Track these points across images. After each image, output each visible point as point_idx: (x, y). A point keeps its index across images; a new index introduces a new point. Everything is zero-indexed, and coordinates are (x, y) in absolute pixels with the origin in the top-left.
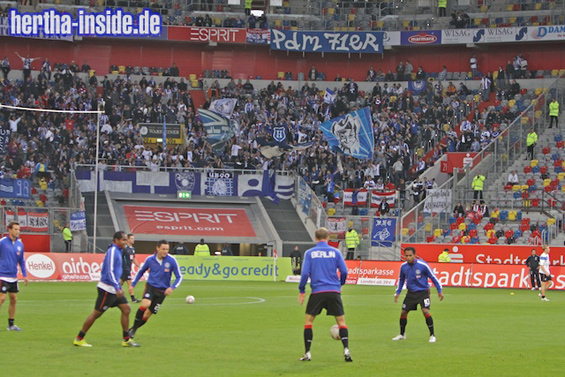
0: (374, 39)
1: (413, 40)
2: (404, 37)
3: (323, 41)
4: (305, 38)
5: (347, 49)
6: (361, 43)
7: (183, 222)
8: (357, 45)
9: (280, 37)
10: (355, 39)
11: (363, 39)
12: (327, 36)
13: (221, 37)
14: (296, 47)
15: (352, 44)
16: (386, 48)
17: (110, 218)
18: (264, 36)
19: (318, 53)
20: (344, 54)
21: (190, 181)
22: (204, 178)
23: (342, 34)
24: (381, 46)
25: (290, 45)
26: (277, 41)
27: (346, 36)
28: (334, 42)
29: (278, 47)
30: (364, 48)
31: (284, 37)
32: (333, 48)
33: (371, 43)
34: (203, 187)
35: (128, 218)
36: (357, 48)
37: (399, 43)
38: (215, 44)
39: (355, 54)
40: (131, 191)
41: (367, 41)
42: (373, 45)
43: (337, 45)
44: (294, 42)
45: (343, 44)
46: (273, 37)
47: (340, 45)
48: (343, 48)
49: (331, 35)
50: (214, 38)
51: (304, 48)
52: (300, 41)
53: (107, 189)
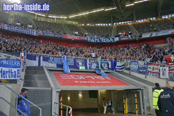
0: (112, 39)
1: (122, 39)
2: (119, 39)
3: (100, 40)
4: (95, 39)
11: (109, 39)
12: (101, 39)
13: (75, 38)
14: (93, 41)
15: (107, 40)
17: (46, 77)
18: (86, 38)
19: (99, 43)
20: (105, 43)
21: (83, 63)
22: (88, 62)
23: (104, 38)
24: (114, 41)
25: (92, 41)
26: (89, 40)
27: (105, 39)
28: (102, 40)
29: (89, 41)
30: (110, 41)
31: (90, 39)
32: (102, 41)
34: (88, 66)
35: (57, 78)
36: (108, 42)
37: (118, 40)
38: (73, 40)
39: (108, 43)
42: (112, 41)
43: (103, 41)
44: (93, 40)
46: (87, 39)
48: (105, 41)
50: (73, 38)
51: (95, 41)
52: (94, 40)
53: (44, 65)
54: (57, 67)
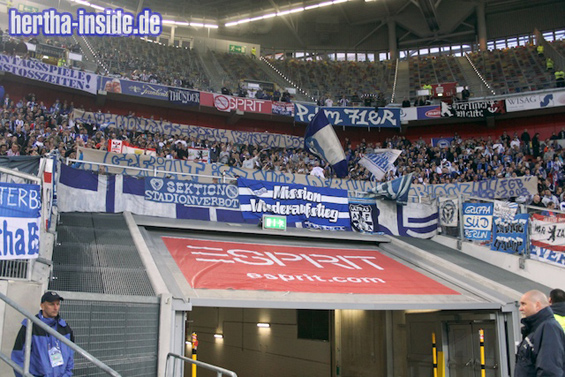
0: (392, 115)
1: (430, 114)
2: (420, 112)
3: (344, 116)
4: (327, 113)
5: (367, 123)
6: (379, 119)
7: (292, 267)
8: (375, 120)
9: (303, 111)
10: (373, 115)
11: (381, 115)
12: (346, 111)
13: (248, 107)
15: (371, 119)
16: (403, 123)
17: (136, 254)
18: (289, 109)
19: (339, 126)
20: (364, 128)
23: (361, 110)
24: (398, 121)
26: (300, 114)
27: (365, 112)
28: (354, 117)
29: (302, 120)
30: (383, 122)
31: (307, 111)
32: (353, 122)
33: (389, 118)
35: (177, 258)
36: (375, 123)
37: (416, 118)
38: (242, 113)
39: (374, 128)
40: (174, 216)
41: (385, 117)
42: (391, 120)
43: (357, 120)
45: (363, 119)
46: (296, 110)
47: (359, 120)
48: (362, 122)
49: (351, 111)
50: (241, 107)
53: (129, 209)
54: (178, 216)
